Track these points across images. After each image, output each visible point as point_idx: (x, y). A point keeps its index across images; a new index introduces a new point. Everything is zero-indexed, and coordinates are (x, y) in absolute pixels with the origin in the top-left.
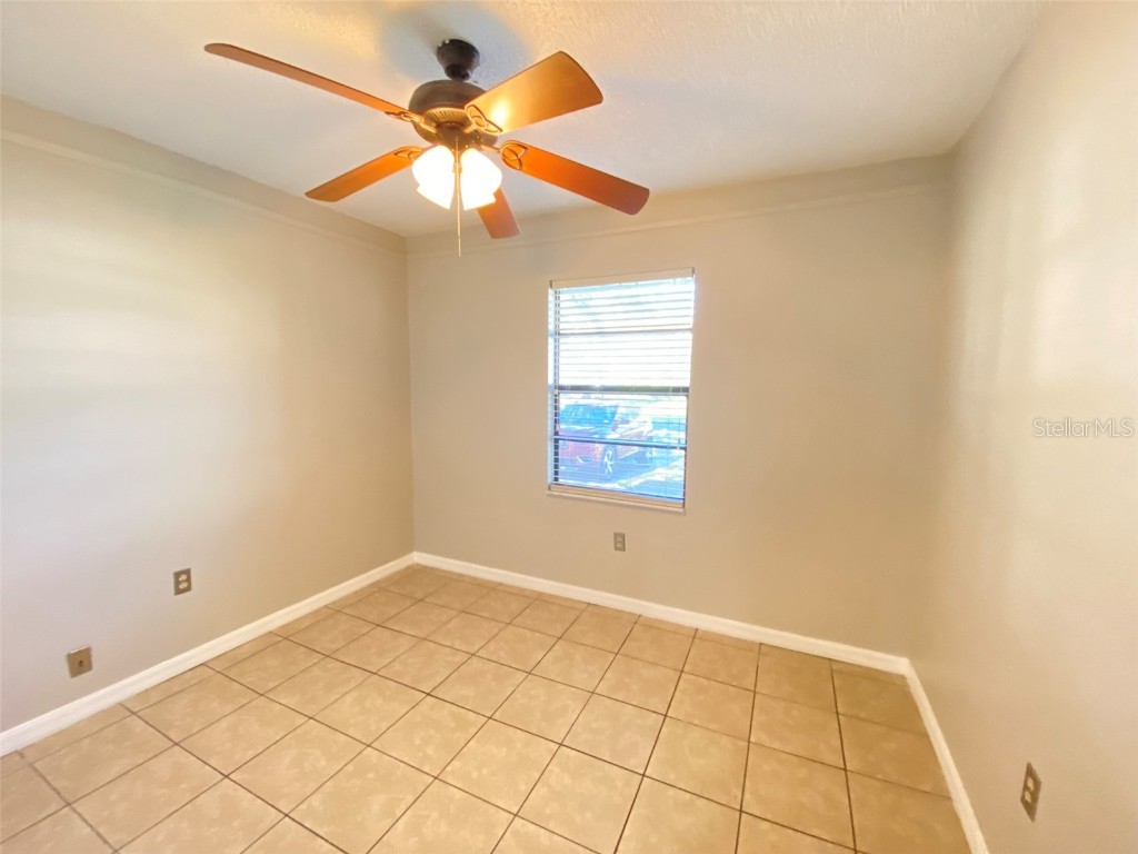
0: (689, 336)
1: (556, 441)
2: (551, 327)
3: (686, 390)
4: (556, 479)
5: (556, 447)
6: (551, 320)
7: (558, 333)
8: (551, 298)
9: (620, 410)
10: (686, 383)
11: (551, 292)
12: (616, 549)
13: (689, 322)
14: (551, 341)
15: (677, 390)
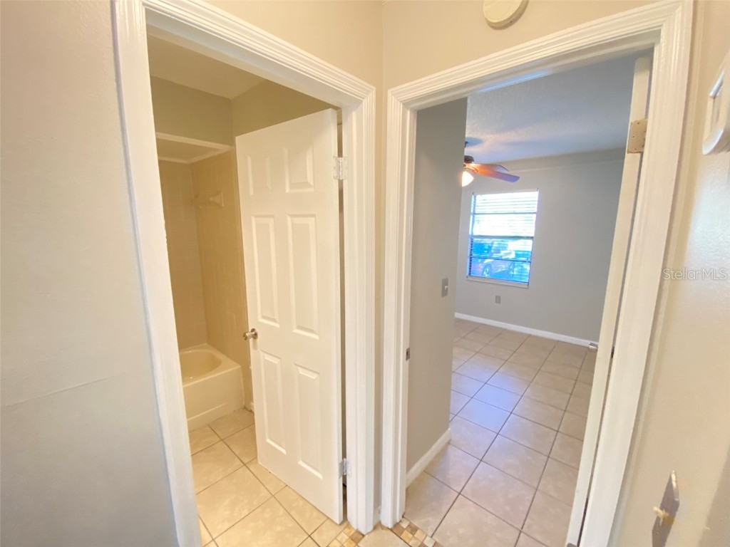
0: (535, 215)
1: (471, 258)
2: (472, 211)
3: (532, 238)
4: (470, 274)
5: (471, 261)
6: (472, 208)
7: (474, 214)
8: (473, 199)
9: (494, 245)
10: (533, 235)
11: (473, 196)
12: (496, 302)
13: (535, 210)
14: (471, 217)
15: (528, 238)
